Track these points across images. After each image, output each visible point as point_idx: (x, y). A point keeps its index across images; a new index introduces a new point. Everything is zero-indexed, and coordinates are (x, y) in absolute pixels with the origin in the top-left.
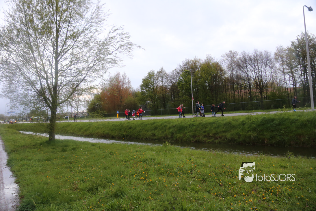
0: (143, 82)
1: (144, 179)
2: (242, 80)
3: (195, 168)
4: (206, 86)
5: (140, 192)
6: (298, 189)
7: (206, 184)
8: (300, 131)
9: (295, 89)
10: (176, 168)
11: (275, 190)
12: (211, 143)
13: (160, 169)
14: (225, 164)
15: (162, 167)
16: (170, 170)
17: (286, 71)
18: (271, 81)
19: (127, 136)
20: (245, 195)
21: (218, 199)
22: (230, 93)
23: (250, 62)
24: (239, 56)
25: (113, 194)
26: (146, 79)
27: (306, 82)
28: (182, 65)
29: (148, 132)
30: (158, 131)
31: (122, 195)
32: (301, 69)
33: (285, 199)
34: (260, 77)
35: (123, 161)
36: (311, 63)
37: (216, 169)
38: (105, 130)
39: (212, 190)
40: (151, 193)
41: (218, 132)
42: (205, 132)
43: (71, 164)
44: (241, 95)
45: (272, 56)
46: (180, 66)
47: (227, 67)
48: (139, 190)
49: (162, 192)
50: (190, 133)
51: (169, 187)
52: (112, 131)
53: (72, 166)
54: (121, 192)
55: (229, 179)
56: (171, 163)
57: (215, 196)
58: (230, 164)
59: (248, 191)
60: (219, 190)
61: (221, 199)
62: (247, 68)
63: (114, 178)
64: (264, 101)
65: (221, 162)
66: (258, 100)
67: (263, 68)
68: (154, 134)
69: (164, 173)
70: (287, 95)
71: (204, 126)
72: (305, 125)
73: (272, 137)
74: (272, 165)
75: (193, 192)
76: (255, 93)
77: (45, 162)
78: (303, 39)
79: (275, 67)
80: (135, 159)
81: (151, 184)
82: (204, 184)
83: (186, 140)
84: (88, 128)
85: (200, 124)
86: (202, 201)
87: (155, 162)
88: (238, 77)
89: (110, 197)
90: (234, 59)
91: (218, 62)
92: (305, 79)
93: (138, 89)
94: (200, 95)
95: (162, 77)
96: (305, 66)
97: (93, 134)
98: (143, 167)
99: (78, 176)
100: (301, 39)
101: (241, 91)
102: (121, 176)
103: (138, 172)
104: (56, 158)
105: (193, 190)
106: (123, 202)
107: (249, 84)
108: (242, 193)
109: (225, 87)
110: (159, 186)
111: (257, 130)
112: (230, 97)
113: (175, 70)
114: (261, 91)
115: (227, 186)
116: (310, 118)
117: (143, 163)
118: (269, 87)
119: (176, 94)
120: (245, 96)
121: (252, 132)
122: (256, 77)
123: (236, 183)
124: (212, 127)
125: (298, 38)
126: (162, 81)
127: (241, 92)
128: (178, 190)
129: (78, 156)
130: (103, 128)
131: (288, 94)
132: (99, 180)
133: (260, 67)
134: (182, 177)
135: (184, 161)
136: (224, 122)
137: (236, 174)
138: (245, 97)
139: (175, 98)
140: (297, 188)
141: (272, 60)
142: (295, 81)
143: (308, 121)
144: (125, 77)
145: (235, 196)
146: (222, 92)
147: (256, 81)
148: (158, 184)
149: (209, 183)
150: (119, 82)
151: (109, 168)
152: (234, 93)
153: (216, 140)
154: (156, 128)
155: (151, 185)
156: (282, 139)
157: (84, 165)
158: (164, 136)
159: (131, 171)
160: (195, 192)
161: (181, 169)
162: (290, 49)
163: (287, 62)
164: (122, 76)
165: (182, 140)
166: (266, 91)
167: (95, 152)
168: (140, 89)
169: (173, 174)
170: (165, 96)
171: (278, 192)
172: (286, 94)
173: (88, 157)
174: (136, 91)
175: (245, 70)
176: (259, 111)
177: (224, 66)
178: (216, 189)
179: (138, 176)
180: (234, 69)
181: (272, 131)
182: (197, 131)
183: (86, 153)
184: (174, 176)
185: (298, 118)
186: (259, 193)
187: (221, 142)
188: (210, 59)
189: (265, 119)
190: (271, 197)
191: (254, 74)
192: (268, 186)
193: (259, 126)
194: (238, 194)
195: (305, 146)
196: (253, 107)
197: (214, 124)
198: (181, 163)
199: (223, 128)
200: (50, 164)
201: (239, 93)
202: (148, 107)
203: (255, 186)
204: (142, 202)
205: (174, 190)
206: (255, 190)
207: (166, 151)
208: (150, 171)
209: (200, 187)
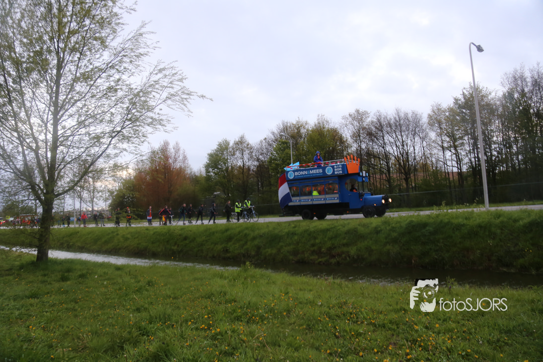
3: (296, 307)
5: (199, 351)
6: (462, 339)
7: (313, 334)
10: (263, 308)
11: (426, 342)
12: (324, 263)
13: (234, 311)
14: (346, 300)
15: (239, 306)
16: (252, 312)
19: (180, 252)
20: (378, 352)
21: (332, 361)
23: (389, 128)
25: (150, 356)
26: (215, 153)
27: (477, 163)
28: (276, 131)
29: (217, 246)
30: (234, 244)
31: (167, 357)
32: (469, 142)
33: (442, 357)
35: (170, 297)
37: (330, 309)
38: (140, 241)
39: (322, 346)
40: (217, 353)
41: (336, 244)
42: (313, 245)
43: (76, 303)
45: (424, 120)
47: (351, 137)
48: (196, 347)
49: (238, 351)
50: (289, 247)
51: (249, 342)
53: (79, 307)
54: (165, 352)
55: (352, 326)
56: (254, 300)
57: (328, 356)
58: (352, 300)
59: (383, 346)
60: (335, 344)
61: (338, 359)
64: (411, 193)
65: (339, 297)
66: (402, 192)
67: (409, 139)
68: (227, 249)
69: (241, 318)
71: (312, 235)
72: (476, 234)
73: (424, 254)
75: (290, 350)
76: (397, 179)
77: (27, 300)
80: (192, 292)
81: (219, 337)
82: (309, 336)
84: (111, 238)
85: (306, 231)
87: (227, 297)
89: (145, 361)
90: (362, 123)
91: (336, 128)
95: (242, 151)
100: (469, 93)
104: (48, 293)
105: (291, 346)
107: (388, 166)
108: (373, 350)
110: (232, 339)
111: (400, 241)
115: (348, 337)
117: (206, 300)
118: (419, 170)
119: (266, 180)
121: (390, 244)
122: (399, 153)
123: (362, 333)
124: (326, 237)
126: (243, 158)
128: (264, 346)
129: (89, 288)
130: (137, 238)
133: (405, 136)
134: (273, 323)
135: (277, 296)
136: (346, 229)
137: (364, 317)
139: (264, 188)
140: (460, 338)
141: (424, 126)
144: (177, 150)
145: (361, 354)
147: (398, 161)
148: (231, 336)
149: (317, 333)
150: (167, 158)
153: (332, 260)
154: (230, 239)
155: (218, 339)
157: (100, 304)
158: (243, 252)
160: (294, 350)
161: (271, 310)
164: (174, 149)
169: (257, 318)
170: (247, 184)
171: (431, 346)
172: (446, 183)
173: (108, 291)
175: (380, 141)
177: (347, 134)
178: (329, 343)
180: (363, 140)
181: (424, 244)
182: (300, 244)
183: (105, 283)
184: (258, 323)
186: (400, 348)
187: (340, 262)
188: (323, 123)
190: (420, 355)
191: (395, 148)
192: (415, 335)
193: (403, 235)
194: (366, 350)
197: (328, 232)
198: (271, 299)
199: (344, 238)
200: (37, 304)
202: (218, 202)
203: (395, 337)
205: (259, 347)
206: (394, 344)
207: (245, 279)
208: (217, 314)
209: (303, 341)
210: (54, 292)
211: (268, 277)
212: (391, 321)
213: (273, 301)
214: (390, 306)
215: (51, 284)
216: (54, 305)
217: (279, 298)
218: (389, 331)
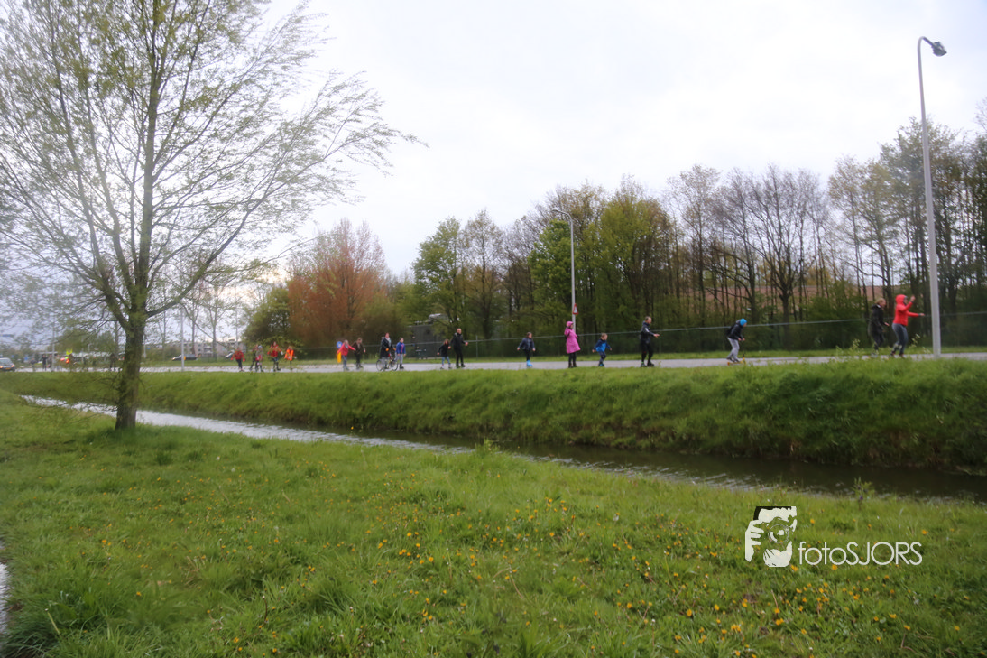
0: (423, 255)
1: (409, 554)
2: (727, 258)
3: (572, 524)
4: (618, 272)
5: (395, 595)
6: (881, 594)
7: (603, 574)
8: (896, 419)
9: (888, 291)
10: (513, 523)
11: (812, 596)
12: (626, 447)
13: (460, 526)
14: (665, 514)
15: (470, 518)
16: (493, 530)
17: (861, 235)
18: (815, 264)
19: (366, 420)
20: (721, 611)
21: (636, 622)
22: (691, 295)
23: (755, 202)
24: (722, 182)
25: (309, 601)
26: (432, 243)
27: (921, 269)
28: (545, 204)
29: (432, 410)
30: (464, 407)
31: (338, 604)
32: (907, 231)
33: (842, 626)
34: (783, 249)
35: (347, 496)
36: (937, 214)
37: (635, 529)
38: (296, 399)
39: (619, 595)
40: (427, 599)
41: (649, 414)
42: (608, 414)
43: (182, 502)
44: (722, 304)
45: (823, 186)
46: (540, 208)
47: (683, 216)
48: (391, 589)
49: (464, 598)
50: (563, 416)
51: (484, 582)
52: (319, 402)
53: (186, 511)
54: (334, 595)
55: (674, 562)
56: (497, 507)
57: (629, 614)
58: (676, 515)
59: (731, 600)
60: (642, 593)
61: (646, 621)
62: (744, 222)
63: (316, 550)
64: (792, 323)
65: (653, 508)
66: (776, 321)
67: (792, 222)
68: (451, 418)
69: (472, 539)
70: (863, 308)
71: (605, 395)
72: (914, 402)
73: (813, 436)
74: (808, 520)
75: (559, 600)
76: (768, 298)
77: (99, 494)
78: (915, 140)
79: (829, 221)
80: (386, 490)
81: (432, 571)
82: (595, 576)
83: (550, 436)
84: (245, 391)
85: (594, 387)
86: (587, 626)
87: (449, 501)
88: (717, 250)
89: (299, 608)
90: (705, 191)
91: (655, 201)
92: (917, 260)
93: (406, 273)
94: (597, 300)
95: (483, 240)
96: (919, 223)
97: (260, 411)
98: (410, 517)
99: (201, 542)
100: (912, 138)
101: (725, 290)
102: (337, 543)
103: (391, 532)
104: (135, 484)
105: (561, 592)
106: (338, 625)
107: (750, 271)
108: (712, 606)
109: (674, 275)
110: (456, 577)
111: (768, 411)
112: (691, 310)
113: (524, 218)
114: (784, 292)
115: (667, 581)
116: (929, 380)
117: (409, 506)
118: (809, 281)
119: (524, 294)
120: (736, 307)
121: (752, 416)
122: (772, 249)
123: (694, 575)
124: (631, 400)
125: (900, 136)
126: (483, 254)
127: (725, 295)
128: (513, 591)
129: (206, 477)
130: (292, 392)
131: (867, 306)
132: (267, 557)
133: (784, 218)
134: (531, 552)
135: (539, 502)
136: (669, 385)
137: (697, 546)
138: (736, 311)
139: (521, 308)
140: (877, 593)
141: (822, 198)
142: (886, 265)
143: (922, 389)
144: (365, 237)
145: (690, 612)
146: (667, 293)
147: (770, 263)
148: (454, 571)
149: (610, 571)
150: (346, 251)
151: (303, 517)
152: (704, 296)
153: (642, 441)
154: (456, 398)
155: (430, 575)
156: (844, 441)
157: (224, 506)
158: (481, 423)
159: (371, 529)
160: (566, 600)
161: (528, 528)
162: (875, 169)
163: (864, 206)
164: (358, 234)
165: (535, 437)
166: (801, 295)
167: (261, 466)
168: (412, 274)
169: (502, 541)
170: (490, 300)
171: (821, 604)
172: (860, 306)
173: (238, 483)
174: (399, 281)
175: (739, 226)
176: (777, 352)
177: (676, 211)
178: (632, 591)
179: (391, 546)
180: (706, 223)
181: (814, 417)
182: (584, 411)
183: (233, 470)
184: (503, 548)
185: (894, 378)
186: (763, 606)
187: (656, 446)
188: (631, 190)
189: (793, 380)
190: (799, 619)
191: (764, 239)
192: (792, 583)
193: (775, 399)
194: (700, 607)
195: (909, 465)
196: (759, 342)
197: (636, 390)
198: (528, 507)
199: (665, 403)
200: (115, 503)
201: (719, 296)
202: (436, 331)
203: (753, 584)
204: (398, 628)
205: (503, 592)
206: (753, 597)
207: (482, 469)
208: (429, 530)
209: (584, 585)
210: (144, 483)
211: (522, 468)
213: (531, 510)
215: (140, 468)
216: (144, 505)
217: (542, 506)
218: (744, 574)
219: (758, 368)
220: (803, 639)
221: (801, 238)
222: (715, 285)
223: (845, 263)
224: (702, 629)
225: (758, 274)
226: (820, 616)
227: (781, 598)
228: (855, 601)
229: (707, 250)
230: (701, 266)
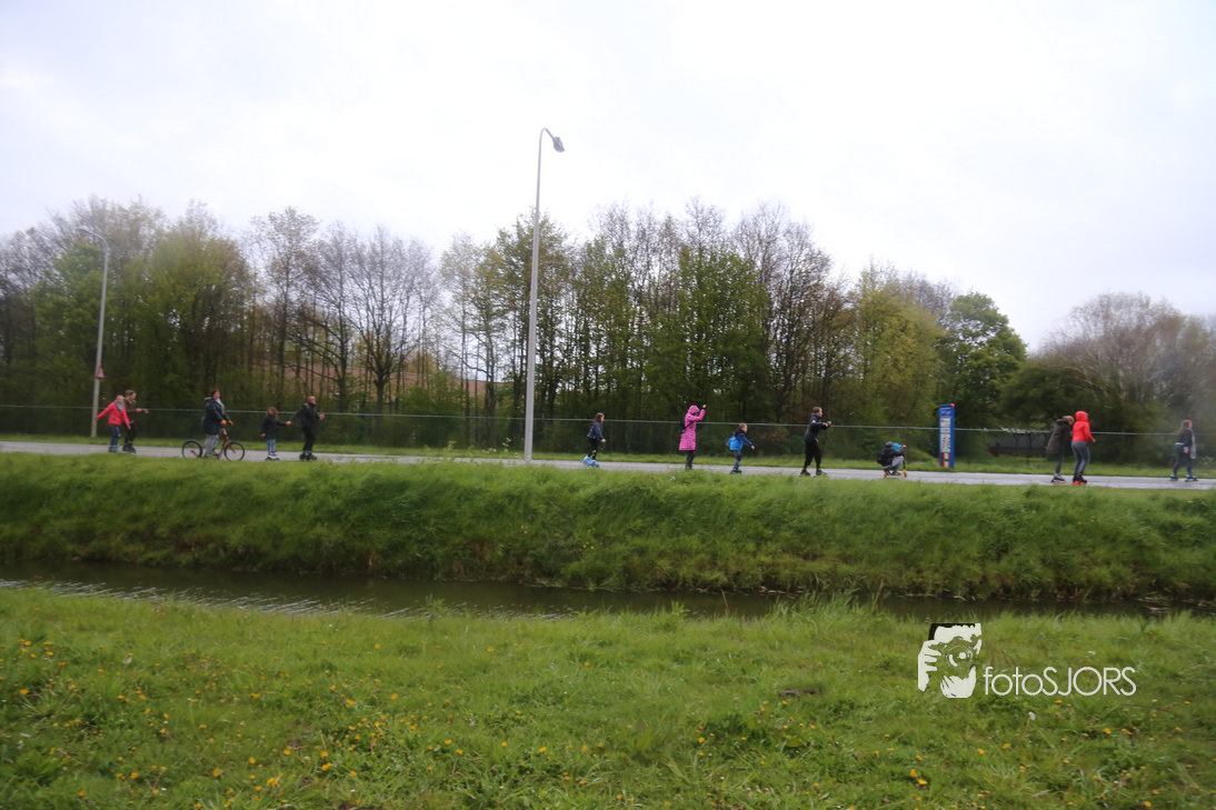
2: (318, 328)
4: (171, 328)
6: (439, 720)
8: (483, 529)
9: (490, 386)
11: (366, 732)
17: (469, 323)
18: (416, 350)
20: (257, 764)
21: (141, 796)
22: (267, 369)
24: (319, 235)
28: (70, 218)
32: (515, 326)
33: (395, 761)
34: (383, 327)
36: (543, 313)
44: (305, 384)
45: (435, 263)
47: (266, 267)
50: (67, 522)
55: (202, 710)
58: (211, 651)
59: (271, 749)
62: (342, 288)
64: (387, 415)
66: (368, 411)
67: (397, 297)
70: (464, 404)
71: (133, 494)
72: (500, 510)
73: (396, 548)
74: (373, 646)
76: (361, 383)
78: (531, 231)
79: (437, 302)
83: (42, 550)
88: (306, 316)
90: (298, 242)
92: (522, 357)
96: (525, 318)
100: (528, 227)
101: (310, 367)
107: (343, 348)
108: (246, 760)
109: (247, 341)
112: (265, 388)
113: (32, 231)
114: (380, 377)
115: (191, 736)
116: (517, 488)
118: (410, 367)
119: (21, 342)
120: (321, 390)
121: (325, 524)
122: (371, 325)
123: (227, 723)
125: (519, 223)
127: (310, 373)
131: (468, 403)
133: (388, 291)
136: (224, 483)
137: (236, 687)
139: (14, 361)
140: (436, 719)
141: (433, 275)
142: (491, 361)
143: (510, 497)
145: (217, 772)
146: (235, 363)
147: (367, 341)
152: (283, 372)
156: (427, 553)
162: (490, 253)
163: (476, 293)
166: (398, 382)
171: (376, 740)
172: (462, 402)
175: (335, 291)
176: (366, 448)
177: (259, 261)
180: (295, 282)
181: (397, 526)
185: (483, 485)
186: (309, 751)
187: (201, 562)
188: (201, 221)
189: (376, 482)
190: (349, 760)
191: (363, 312)
192: (345, 719)
193: (355, 503)
195: (493, 578)
196: (346, 435)
199: (218, 505)
201: (302, 375)
206: (299, 742)
212: (297, 693)
214: (301, 659)
218: (291, 716)
219: (338, 466)
220: (352, 782)
221: (405, 317)
222: (298, 359)
223: (449, 353)
224: (231, 790)
225: (352, 352)
226: (373, 753)
227: (331, 738)
228: (412, 731)
229: (293, 316)
230: (283, 335)
